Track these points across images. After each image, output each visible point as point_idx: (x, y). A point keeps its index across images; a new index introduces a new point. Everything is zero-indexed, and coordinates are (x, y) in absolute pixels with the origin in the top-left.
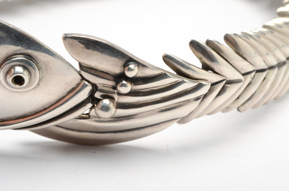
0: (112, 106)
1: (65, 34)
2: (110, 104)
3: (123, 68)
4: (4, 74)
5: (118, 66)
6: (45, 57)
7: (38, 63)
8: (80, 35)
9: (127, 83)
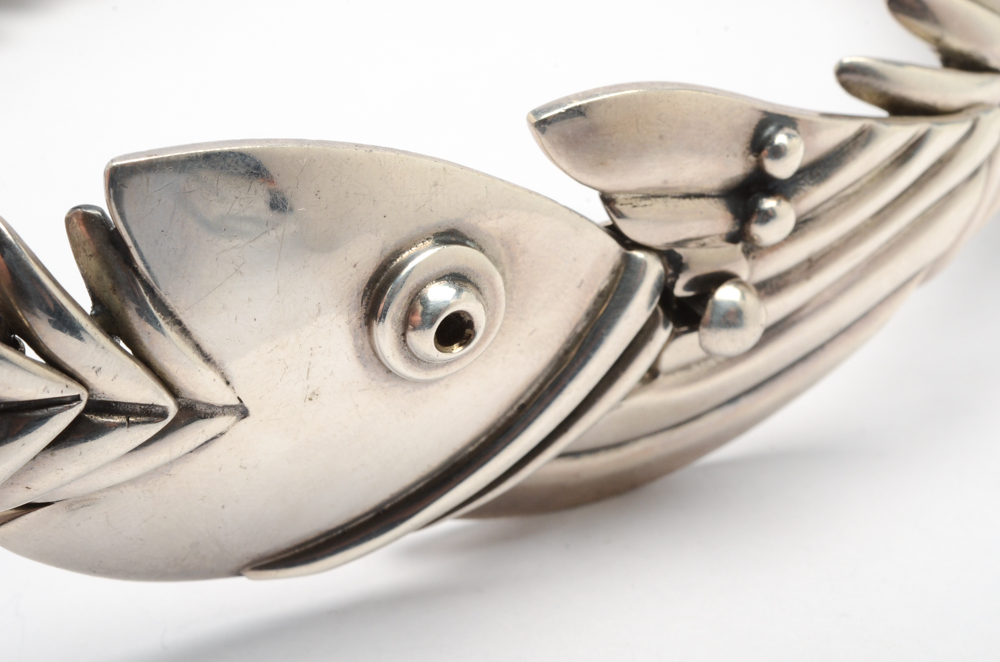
0: (750, 302)
1: (535, 113)
2: (743, 297)
3: (752, 158)
4: (396, 331)
5: (735, 155)
6: (501, 217)
7: (484, 247)
8: (591, 97)
9: (779, 204)
